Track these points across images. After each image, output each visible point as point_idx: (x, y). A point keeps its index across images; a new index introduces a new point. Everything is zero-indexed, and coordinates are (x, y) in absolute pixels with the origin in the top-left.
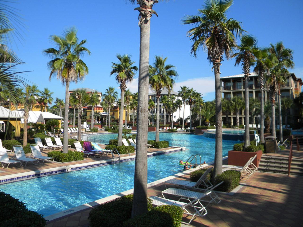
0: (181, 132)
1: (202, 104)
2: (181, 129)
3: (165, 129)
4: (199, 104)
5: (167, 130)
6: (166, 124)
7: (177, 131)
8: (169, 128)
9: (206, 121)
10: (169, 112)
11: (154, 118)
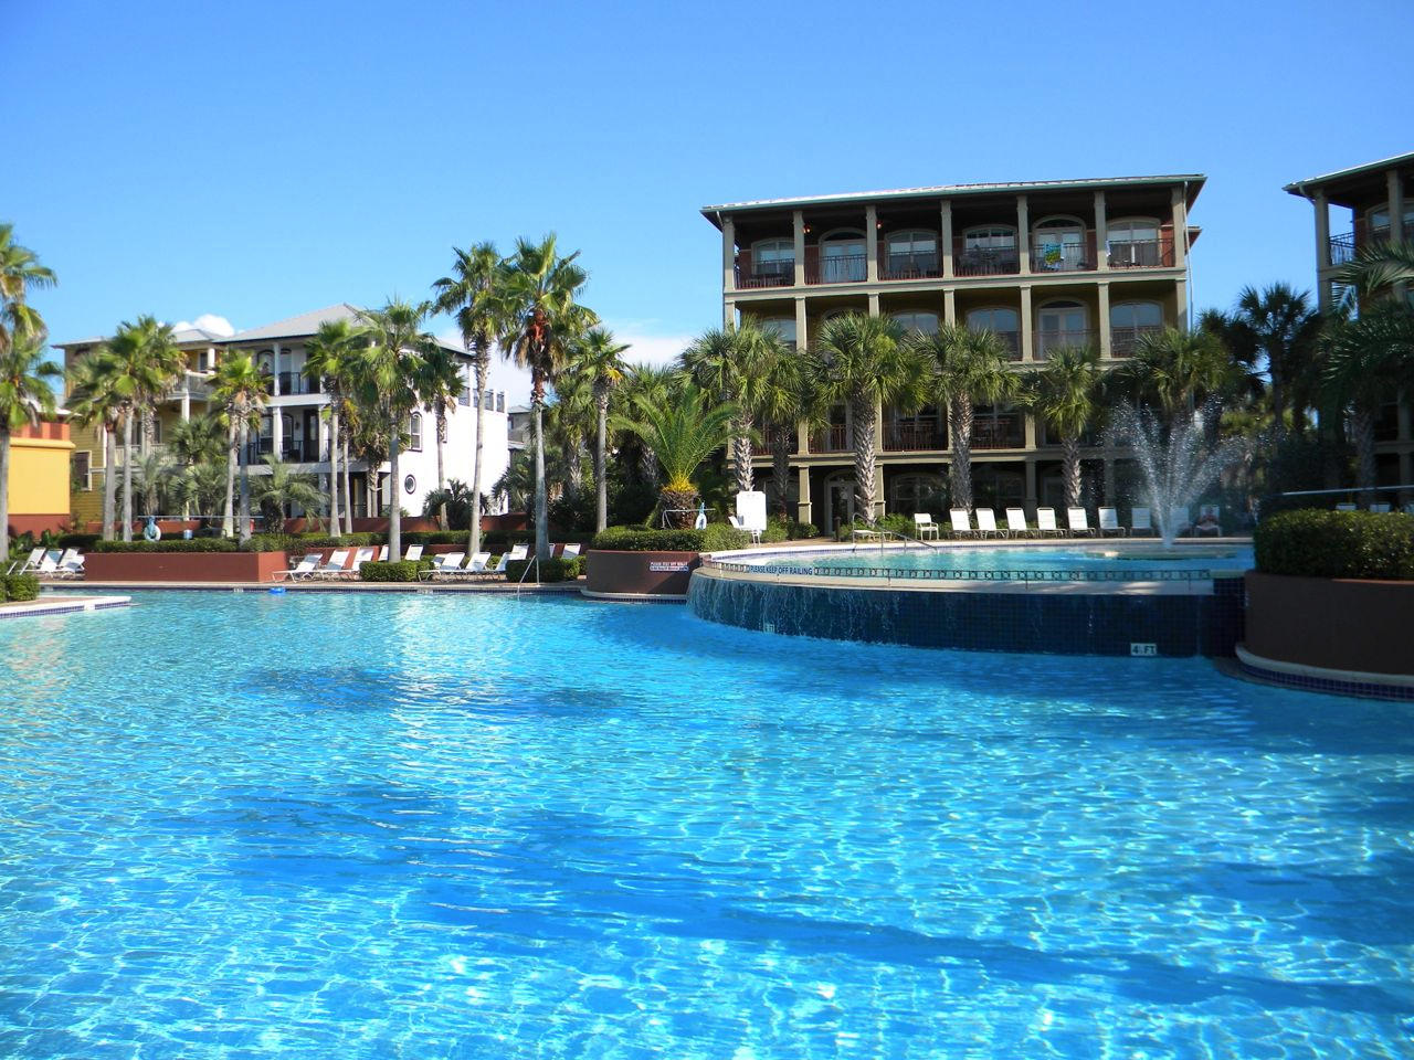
0: (460, 585)
1: (611, 372)
2: (461, 556)
3: (336, 567)
4: (591, 371)
5: (356, 567)
6: (349, 530)
7: (430, 578)
8: (368, 557)
9: (673, 487)
10: (370, 448)
11: (262, 491)
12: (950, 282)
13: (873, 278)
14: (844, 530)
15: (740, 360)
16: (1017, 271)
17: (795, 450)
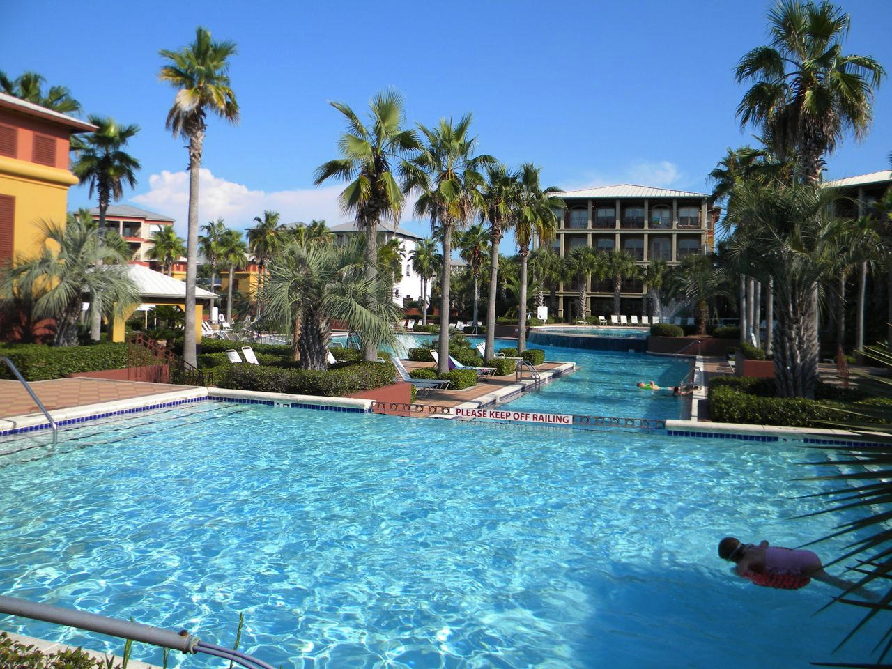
12: (618, 230)
13: (590, 227)
14: (574, 321)
15: (541, 261)
16: (643, 227)
17: (558, 290)
